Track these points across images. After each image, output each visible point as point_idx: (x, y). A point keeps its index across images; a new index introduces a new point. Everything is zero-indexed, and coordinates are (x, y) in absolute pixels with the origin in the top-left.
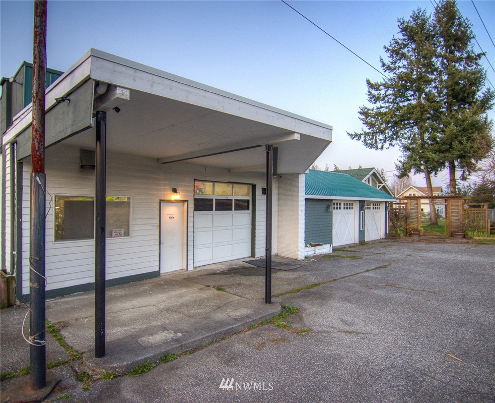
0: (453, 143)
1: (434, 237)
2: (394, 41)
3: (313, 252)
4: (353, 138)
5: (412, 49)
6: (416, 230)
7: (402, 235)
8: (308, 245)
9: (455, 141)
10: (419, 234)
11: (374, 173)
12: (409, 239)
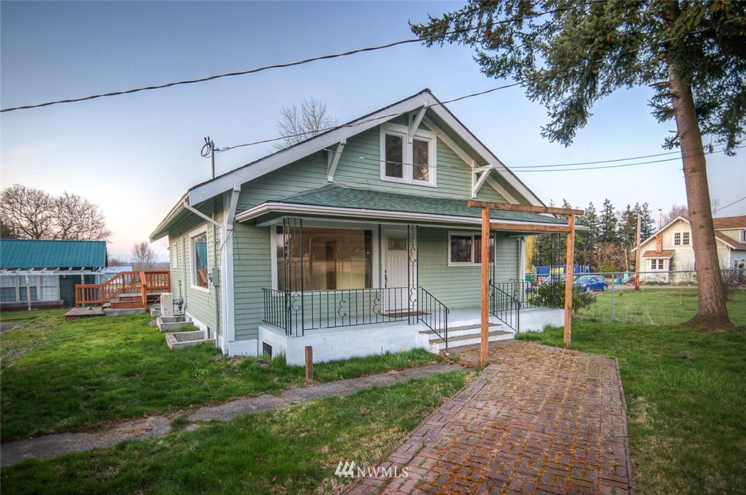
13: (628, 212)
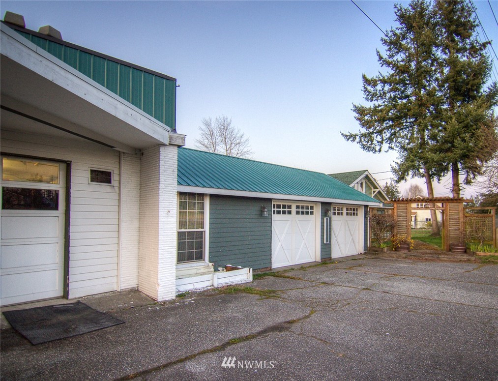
0: (455, 140)
1: (428, 251)
2: (391, 33)
3: (209, 283)
4: (348, 140)
5: (411, 39)
6: (404, 242)
7: (385, 250)
8: (219, 269)
9: (456, 139)
10: (408, 248)
11: (367, 175)
12: (394, 254)
13: (386, 187)
